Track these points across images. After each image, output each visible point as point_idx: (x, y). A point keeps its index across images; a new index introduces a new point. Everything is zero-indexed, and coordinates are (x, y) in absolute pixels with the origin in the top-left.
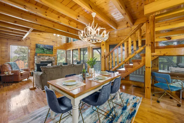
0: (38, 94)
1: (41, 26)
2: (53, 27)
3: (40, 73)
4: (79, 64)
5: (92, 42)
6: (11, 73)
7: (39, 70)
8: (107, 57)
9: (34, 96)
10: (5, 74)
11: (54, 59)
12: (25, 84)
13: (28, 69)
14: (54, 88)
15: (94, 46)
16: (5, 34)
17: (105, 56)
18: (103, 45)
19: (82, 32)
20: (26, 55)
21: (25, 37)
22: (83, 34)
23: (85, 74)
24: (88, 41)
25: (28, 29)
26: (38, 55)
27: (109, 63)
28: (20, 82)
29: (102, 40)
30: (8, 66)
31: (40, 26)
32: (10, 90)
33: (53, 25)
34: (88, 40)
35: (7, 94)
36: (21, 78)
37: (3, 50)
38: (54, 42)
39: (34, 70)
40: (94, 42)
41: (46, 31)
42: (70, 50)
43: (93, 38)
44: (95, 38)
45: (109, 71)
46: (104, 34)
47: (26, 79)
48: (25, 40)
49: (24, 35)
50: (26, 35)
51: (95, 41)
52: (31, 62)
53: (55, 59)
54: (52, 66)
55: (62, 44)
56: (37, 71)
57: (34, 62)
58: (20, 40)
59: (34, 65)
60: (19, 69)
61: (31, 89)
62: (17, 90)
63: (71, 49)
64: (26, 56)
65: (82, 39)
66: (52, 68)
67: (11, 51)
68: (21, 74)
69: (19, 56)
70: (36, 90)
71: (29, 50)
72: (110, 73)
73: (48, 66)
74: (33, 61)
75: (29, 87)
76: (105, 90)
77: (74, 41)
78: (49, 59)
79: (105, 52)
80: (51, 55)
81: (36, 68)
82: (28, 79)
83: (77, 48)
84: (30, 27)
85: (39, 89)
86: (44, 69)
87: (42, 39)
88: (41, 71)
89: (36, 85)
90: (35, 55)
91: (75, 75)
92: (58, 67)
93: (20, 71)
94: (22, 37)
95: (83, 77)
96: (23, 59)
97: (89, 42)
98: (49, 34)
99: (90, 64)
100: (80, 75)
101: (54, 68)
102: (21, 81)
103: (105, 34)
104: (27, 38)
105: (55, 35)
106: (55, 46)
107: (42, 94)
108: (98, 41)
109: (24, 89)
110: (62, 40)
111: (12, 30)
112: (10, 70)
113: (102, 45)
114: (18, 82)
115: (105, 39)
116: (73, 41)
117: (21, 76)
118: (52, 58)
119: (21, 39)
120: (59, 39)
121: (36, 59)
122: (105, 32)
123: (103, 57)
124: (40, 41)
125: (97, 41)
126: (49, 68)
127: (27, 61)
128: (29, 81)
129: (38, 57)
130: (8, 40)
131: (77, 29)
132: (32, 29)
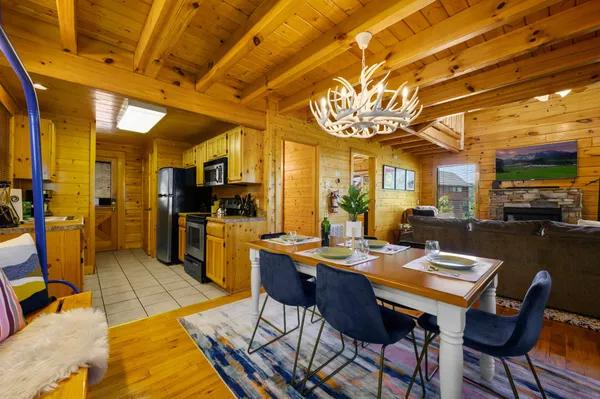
11: (569, 201)
38: (589, 120)
48: (468, 147)
52: (484, 207)
78: (543, 197)
104: (473, 141)
118: (557, 195)
129: (496, 192)
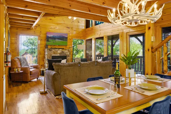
0: (50, 101)
1: (54, 7)
2: (69, 8)
3: (53, 73)
4: (106, 62)
5: (130, 25)
6: (21, 70)
7: (51, 68)
8: (156, 49)
9: (45, 103)
10: (15, 71)
11: (68, 53)
12: (35, 85)
13: (37, 66)
14: (73, 96)
15: (132, 31)
16: (15, 22)
17: (152, 48)
18: (149, 28)
19: (114, 10)
20: (35, 47)
21: (35, 24)
22: (115, 14)
23: (119, 79)
24: (123, 24)
25: (39, 14)
26: (49, 47)
27: (162, 59)
28: (29, 83)
29: (149, 21)
30: (18, 62)
31: (52, 8)
32: (19, 92)
33: (69, 5)
34: (123, 22)
35: (17, 97)
36: (30, 77)
37: (13, 41)
38: (69, 28)
39: (44, 68)
40: (134, 25)
41: (60, 14)
42: (91, 39)
43: (133, 18)
44: (135, 18)
45: (162, 76)
46: (153, 10)
47: (36, 80)
48: (35, 28)
49: (34, 22)
50: (37, 22)
51: (136, 23)
52: (41, 56)
53: (70, 54)
54: (67, 64)
55: (80, 30)
56: (48, 69)
57: (44, 57)
58: (30, 29)
59: (44, 61)
60: (28, 66)
61: (42, 93)
62: (27, 92)
63: (93, 37)
64: (34, 49)
65: (113, 21)
66: (68, 67)
67: (20, 42)
68: (31, 72)
69: (28, 48)
70: (47, 95)
71: (39, 41)
72: (165, 80)
73: (62, 63)
74: (43, 55)
75: (39, 90)
76: (158, 109)
77: (98, 24)
78: (63, 52)
79: (152, 40)
80: (64, 47)
81: (46, 65)
82: (37, 79)
83: (101, 36)
84: (42, 10)
85: (51, 94)
86: (57, 67)
87: (54, 25)
88: (53, 69)
89: (47, 88)
90: (46, 48)
91: (101, 78)
92: (75, 65)
93: (30, 69)
94: (32, 25)
95: (116, 82)
96: (32, 53)
97: (125, 25)
98: (63, 17)
99: (127, 61)
100: (109, 79)
101: (70, 66)
102: (30, 81)
103: (155, 9)
104: (37, 26)
105: (70, 17)
106: (71, 34)
107: (55, 102)
108: (141, 22)
109: (34, 92)
110: (80, 24)
111: (23, 17)
112: (20, 66)
113: (147, 28)
114: (27, 82)
115: (155, 19)
116: (96, 24)
117: (30, 75)
118: (66, 51)
119: (31, 27)
120: (76, 24)
121: (46, 53)
122: (155, 6)
123: (149, 50)
124: (51, 28)
125: (139, 22)
126: (64, 66)
127: (36, 55)
128: (39, 82)
129: (49, 50)
130: (17, 29)
131: (103, 6)
132: (43, 13)
